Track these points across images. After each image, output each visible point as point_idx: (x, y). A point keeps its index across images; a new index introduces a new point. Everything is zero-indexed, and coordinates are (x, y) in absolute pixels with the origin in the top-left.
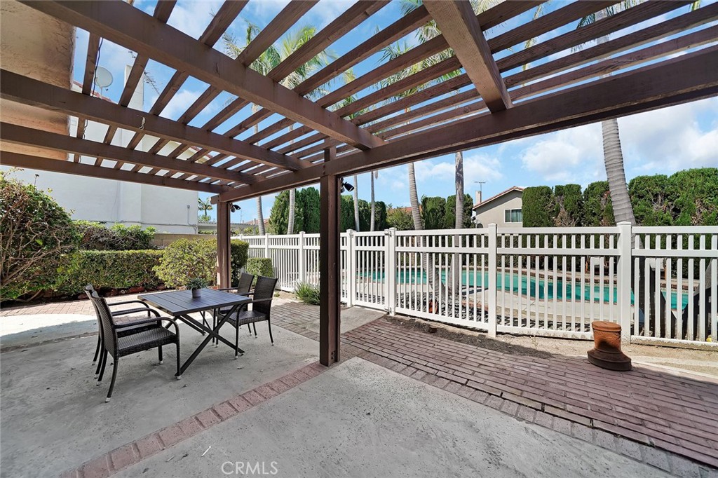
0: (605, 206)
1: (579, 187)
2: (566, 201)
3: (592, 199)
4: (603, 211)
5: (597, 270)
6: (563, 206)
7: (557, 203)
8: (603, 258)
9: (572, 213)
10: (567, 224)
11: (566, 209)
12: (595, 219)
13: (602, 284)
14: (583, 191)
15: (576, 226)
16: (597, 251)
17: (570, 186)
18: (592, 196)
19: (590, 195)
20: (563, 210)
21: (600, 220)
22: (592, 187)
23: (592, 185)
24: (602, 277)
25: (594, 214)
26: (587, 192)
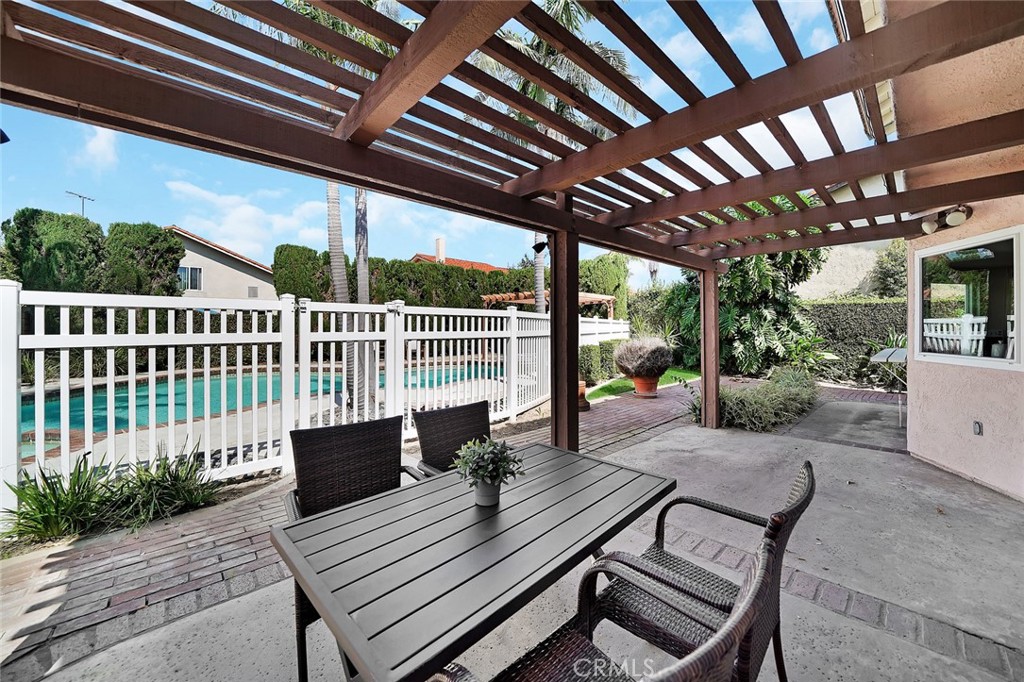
7: (326, 273)
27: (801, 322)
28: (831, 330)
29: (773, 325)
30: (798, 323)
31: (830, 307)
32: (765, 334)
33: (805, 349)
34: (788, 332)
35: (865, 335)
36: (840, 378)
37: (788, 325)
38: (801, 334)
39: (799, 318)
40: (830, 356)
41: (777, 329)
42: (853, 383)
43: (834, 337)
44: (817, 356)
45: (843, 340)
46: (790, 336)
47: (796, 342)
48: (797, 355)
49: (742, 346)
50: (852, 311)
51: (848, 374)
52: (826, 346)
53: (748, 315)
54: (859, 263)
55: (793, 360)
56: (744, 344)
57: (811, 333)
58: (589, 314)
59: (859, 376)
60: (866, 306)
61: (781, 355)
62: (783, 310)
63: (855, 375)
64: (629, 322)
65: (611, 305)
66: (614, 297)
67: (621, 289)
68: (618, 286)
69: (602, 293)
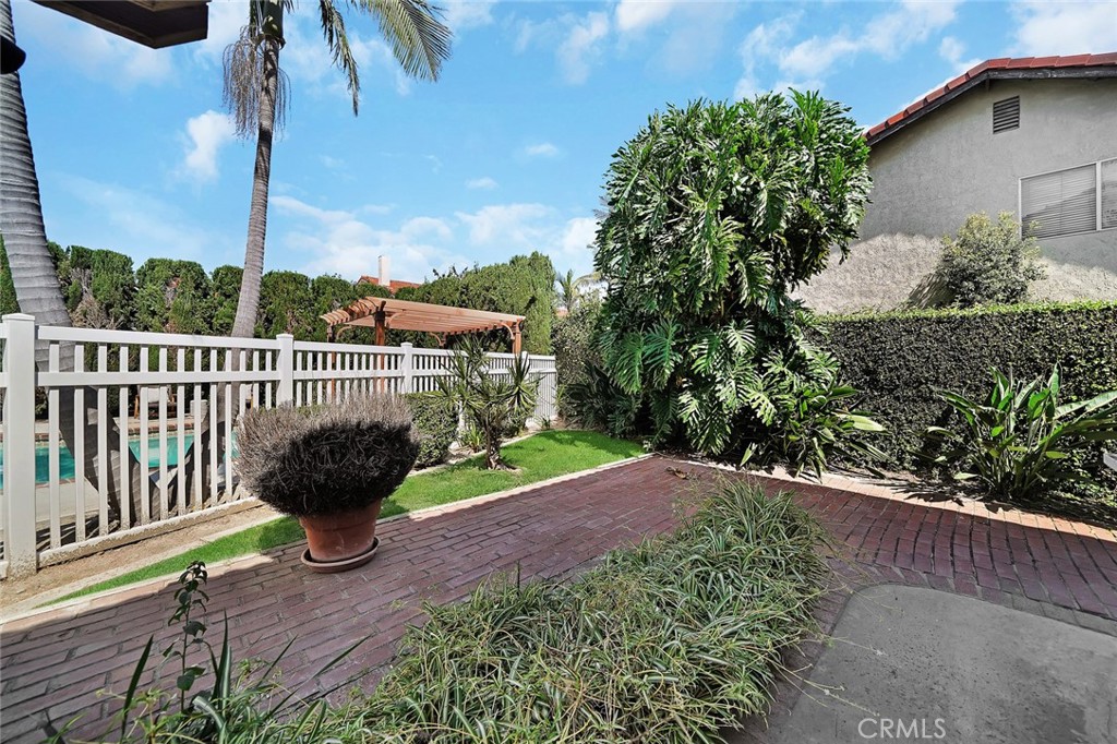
0: (172, 302)
1: (127, 262)
2: (96, 281)
3: (150, 287)
4: (169, 309)
5: (154, 411)
6: (90, 290)
7: (74, 280)
8: (165, 389)
9: (109, 306)
10: (99, 325)
11: (95, 297)
12: (155, 321)
13: (163, 435)
14: (135, 268)
15: (117, 329)
16: (154, 377)
17: (107, 253)
18: (151, 281)
19: (148, 278)
20: (89, 297)
21: (164, 324)
22: (152, 264)
23: (151, 261)
24: (163, 421)
25: (154, 313)
26: (142, 273)
27: (809, 356)
28: (867, 372)
29: (754, 361)
30: (802, 358)
31: (866, 325)
32: (738, 381)
33: (816, 408)
34: (783, 375)
35: (936, 382)
36: (884, 465)
37: (785, 361)
38: (809, 379)
39: (805, 348)
40: (865, 424)
41: (762, 370)
42: (913, 479)
43: (874, 383)
44: (841, 423)
45: (891, 391)
46: (787, 382)
47: (799, 395)
48: (800, 420)
49: (695, 402)
50: (909, 332)
51: (901, 460)
52: (858, 404)
53: (705, 341)
54: (914, 261)
55: (790, 432)
56: (700, 398)
57: (829, 377)
58: (493, 345)
59: (923, 464)
60: (939, 321)
61: (767, 420)
62: (773, 333)
63: (914, 463)
64: (553, 358)
65: (518, 330)
66: (524, 318)
67: (538, 305)
68: (533, 300)
69: (508, 312)
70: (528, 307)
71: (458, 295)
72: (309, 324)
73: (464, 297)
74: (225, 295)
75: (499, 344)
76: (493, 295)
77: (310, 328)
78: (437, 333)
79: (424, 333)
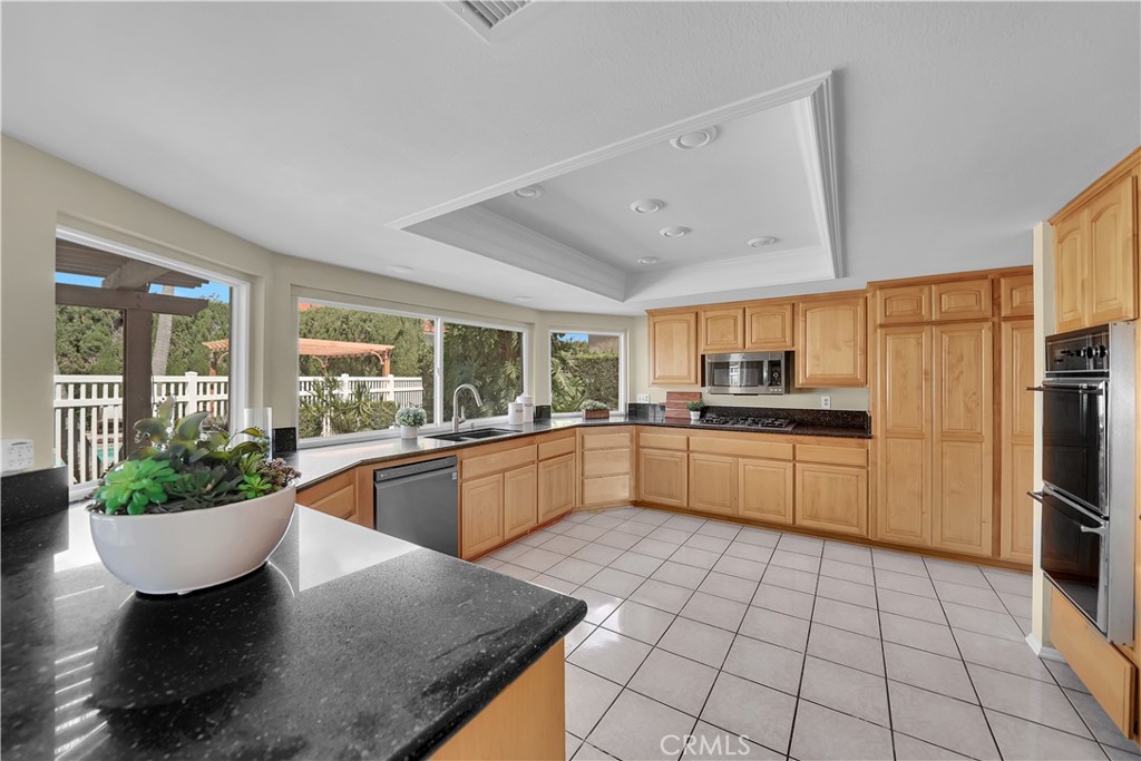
64: (420, 378)
65: (386, 357)
66: (392, 347)
67: (407, 337)
68: (401, 333)
69: (380, 343)
70: (396, 339)
71: (339, 323)
72: (186, 346)
73: (345, 326)
74: (93, 318)
75: (372, 368)
76: (368, 327)
77: (187, 350)
78: (319, 356)
79: (308, 356)
